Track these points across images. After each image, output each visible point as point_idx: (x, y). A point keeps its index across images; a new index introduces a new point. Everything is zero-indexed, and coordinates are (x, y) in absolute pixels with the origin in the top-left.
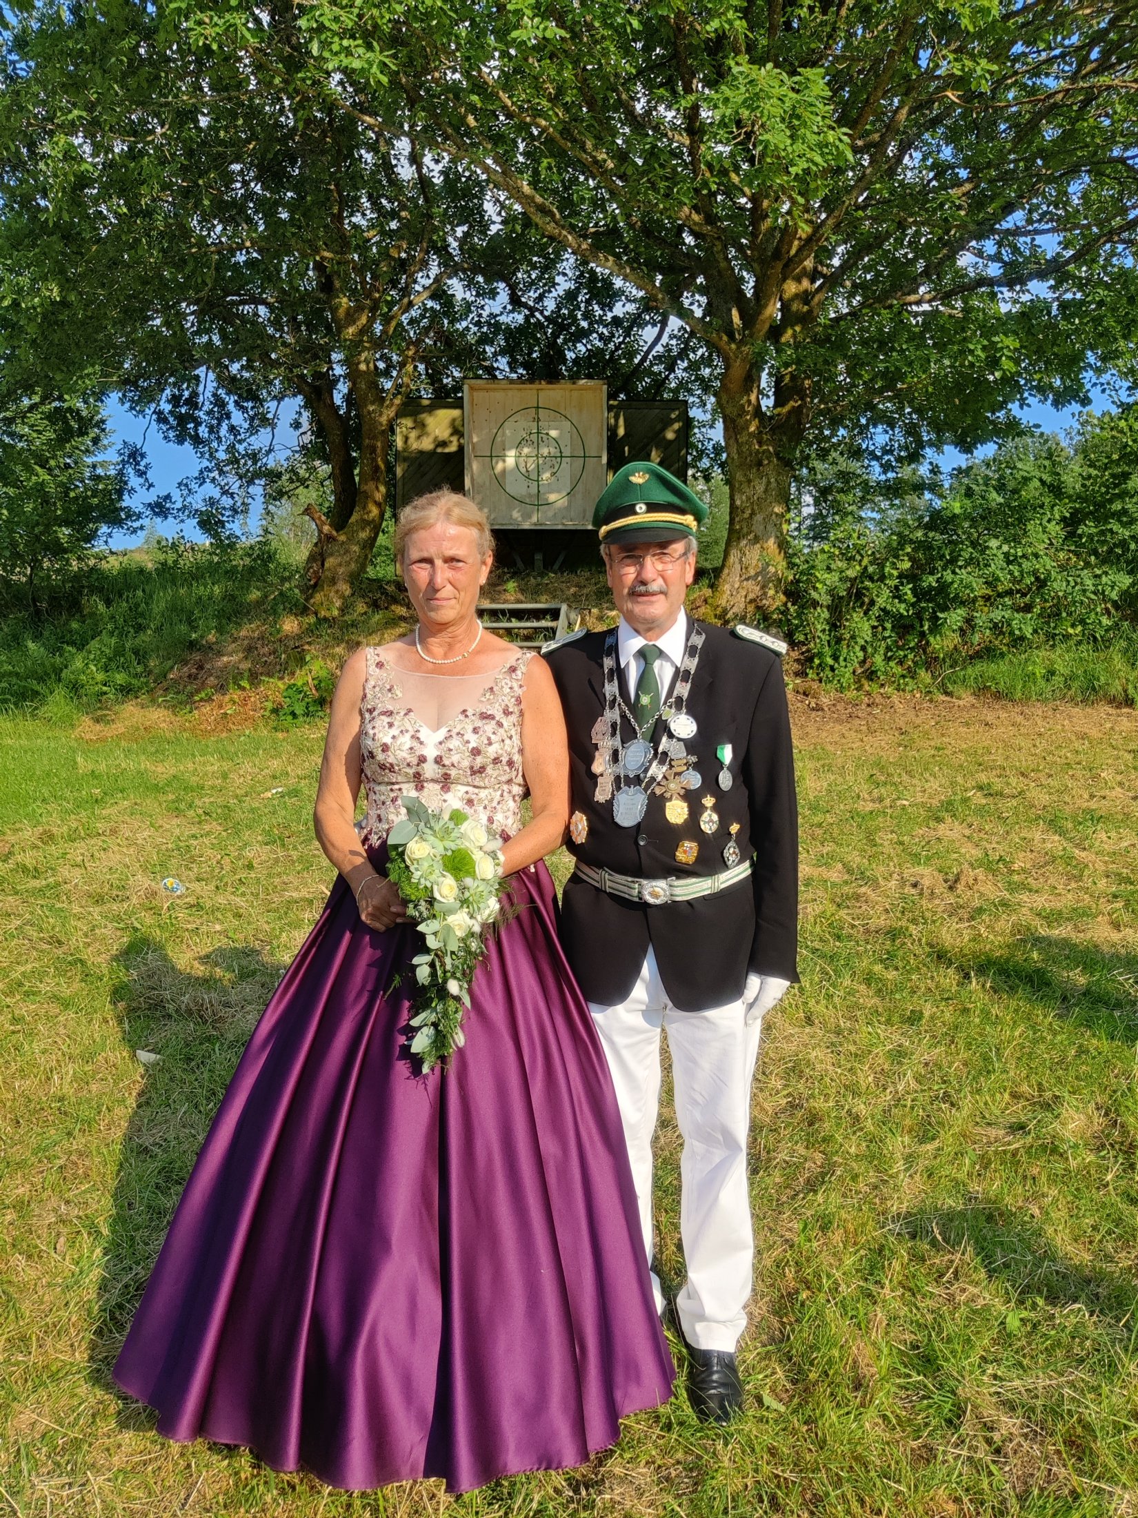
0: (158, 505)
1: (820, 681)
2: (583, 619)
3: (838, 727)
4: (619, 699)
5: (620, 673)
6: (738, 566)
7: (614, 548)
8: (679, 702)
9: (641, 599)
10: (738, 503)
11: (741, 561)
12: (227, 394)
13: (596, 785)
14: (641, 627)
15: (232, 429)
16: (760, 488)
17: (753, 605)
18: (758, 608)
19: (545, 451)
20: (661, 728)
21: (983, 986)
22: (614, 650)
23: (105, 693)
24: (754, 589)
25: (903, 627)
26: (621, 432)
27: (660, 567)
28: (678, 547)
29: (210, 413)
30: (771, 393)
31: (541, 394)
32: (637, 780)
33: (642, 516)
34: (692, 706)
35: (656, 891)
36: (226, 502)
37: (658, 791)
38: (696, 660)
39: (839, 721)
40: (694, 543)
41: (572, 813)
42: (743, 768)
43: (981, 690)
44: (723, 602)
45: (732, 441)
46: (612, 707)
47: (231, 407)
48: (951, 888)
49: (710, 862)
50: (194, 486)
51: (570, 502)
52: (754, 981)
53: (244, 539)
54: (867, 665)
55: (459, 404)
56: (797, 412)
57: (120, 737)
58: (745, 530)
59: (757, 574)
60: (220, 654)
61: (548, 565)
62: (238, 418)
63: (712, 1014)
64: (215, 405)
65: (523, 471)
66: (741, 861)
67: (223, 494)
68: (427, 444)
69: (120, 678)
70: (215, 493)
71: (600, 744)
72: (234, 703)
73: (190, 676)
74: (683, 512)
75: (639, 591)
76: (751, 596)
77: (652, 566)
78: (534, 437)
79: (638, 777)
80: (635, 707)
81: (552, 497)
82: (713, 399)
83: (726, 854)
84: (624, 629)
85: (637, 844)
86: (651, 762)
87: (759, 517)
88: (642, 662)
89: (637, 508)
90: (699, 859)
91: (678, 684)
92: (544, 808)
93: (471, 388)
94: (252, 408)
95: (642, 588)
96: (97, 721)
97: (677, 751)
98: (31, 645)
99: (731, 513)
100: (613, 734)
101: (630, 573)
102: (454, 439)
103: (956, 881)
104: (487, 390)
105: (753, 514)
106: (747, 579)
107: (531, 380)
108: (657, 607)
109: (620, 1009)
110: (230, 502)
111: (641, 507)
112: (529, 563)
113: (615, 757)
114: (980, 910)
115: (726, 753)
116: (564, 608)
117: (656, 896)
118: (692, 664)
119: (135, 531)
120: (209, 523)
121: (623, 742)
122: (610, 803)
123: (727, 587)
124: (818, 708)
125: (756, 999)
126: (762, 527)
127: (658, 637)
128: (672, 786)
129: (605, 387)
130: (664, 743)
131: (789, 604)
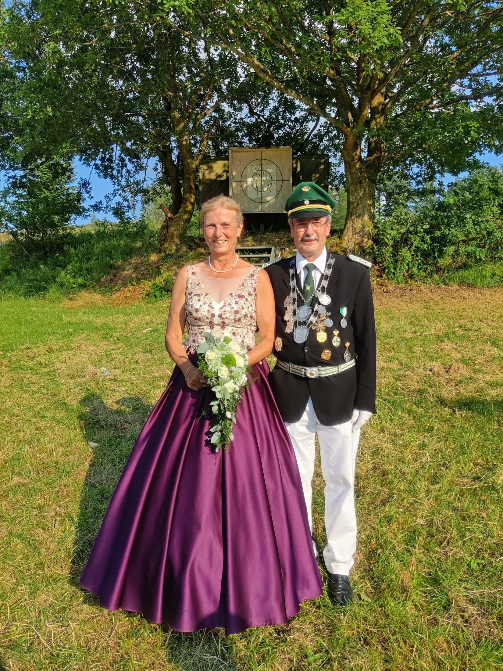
0: (96, 206)
1: (389, 279)
2: (282, 253)
3: (397, 300)
4: (297, 288)
5: (297, 276)
6: (351, 228)
7: (294, 220)
8: (323, 289)
9: (306, 243)
10: (351, 199)
11: (352, 226)
12: (125, 156)
13: (286, 325)
14: (306, 255)
15: (128, 171)
16: (361, 194)
17: (358, 246)
18: (360, 247)
19: (264, 178)
20: (315, 300)
21: (461, 415)
22: (294, 266)
23: (74, 288)
24: (358, 238)
25: (426, 255)
26: (299, 169)
27: (315, 228)
28: (323, 220)
29: (117, 165)
30: (366, 151)
31: (263, 153)
32: (304, 323)
33: (307, 206)
34: (329, 291)
35: (312, 372)
36: (125, 204)
37: (313, 328)
38: (331, 270)
39: (396, 297)
40: (330, 218)
41: (276, 338)
42: (351, 318)
43: (462, 283)
44: (344, 245)
45: (348, 173)
46: (293, 291)
47: (127, 161)
48: (447, 372)
49: (337, 359)
50: (112, 197)
51: (276, 201)
52: (356, 413)
53: (133, 219)
54: (410, 272)
55: (227, 158)
56: (378, 158)
57: (81, 306)
58: (354, 212)
59: (360, 232)
60: (123, 270)
61: (266, 229)
62: (130, 167)
63: (338, 427)
64: (120, 161)
65: (255, 187)
66: (351, 359)
67: (124, 200)
68: (213, 176)
69: (80, 280)
70: (121, 200)
71: (288, 307)
72: (130, 291)
73: (111, 280)
74: (325, 204)
75: (306, 239)
76: (357, 242)
77: (311, 228)
78: (260, 172)
79: (304, 322)
80: (303, 291)
81: (269, 199)
82: (340, 154)
83: (345, 357)
84: (299, 256)
85: (304, 351)
86: (310, 315)
87: (360, 206)
88: (307, 271)
89: (305, 202)
90: (331, 358)
91: (323, 281)
92: (265, 337)
93: (232, 151)
94: (136, 162)
95: (307, 238)
96: (71, 299)
97: (322, 310)
98: (42, 266)
99: (348, 204)
100: (294, 303)
101: (302, 231)
102: (225, 174)
103: (449, 369)
104: (239, 152)
105: (358, 205)
106: (355, 234)
107: (259, 147)
108: (313, 247)
109: (297, 424)
110: (127, 204)
111: (307, 202)
112: (258, 228)
113: (295, 313)
114: (460, 382)
115: (344, 311)
116: (273, 249)
117: (313, 375)
118: (329, 272)
119: (86, 217)
120: (118, 212)
121: (298, 307)
122: (292, 333)
123: (346, 238)
124: (388, 292)
125: (357, 421)
126: (362, 211)
127: (314, 260)
128: (320, 326)
129: (291, 149)
130: (317, 307)
131: (374, 245)
